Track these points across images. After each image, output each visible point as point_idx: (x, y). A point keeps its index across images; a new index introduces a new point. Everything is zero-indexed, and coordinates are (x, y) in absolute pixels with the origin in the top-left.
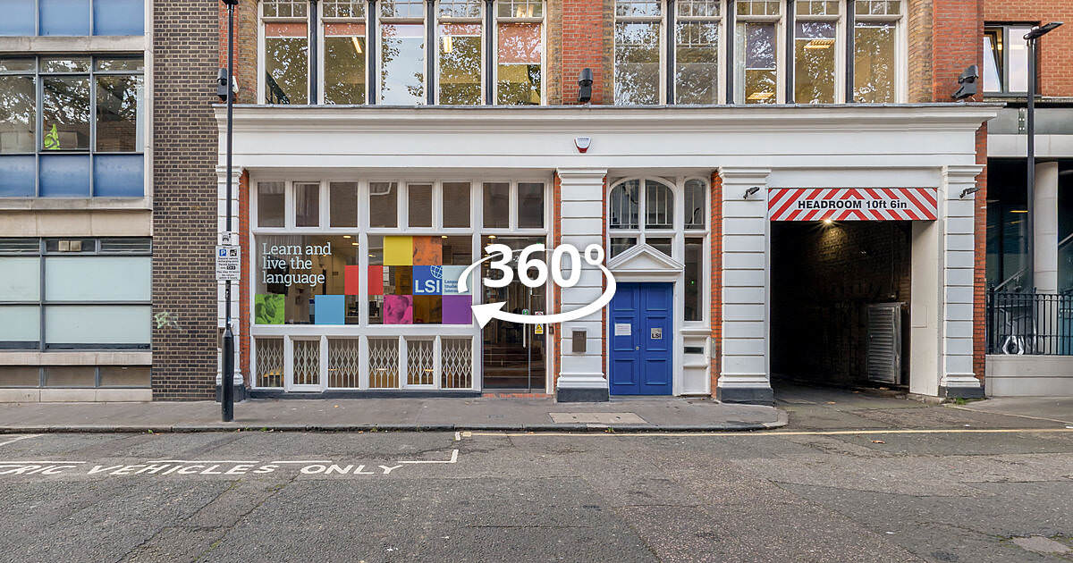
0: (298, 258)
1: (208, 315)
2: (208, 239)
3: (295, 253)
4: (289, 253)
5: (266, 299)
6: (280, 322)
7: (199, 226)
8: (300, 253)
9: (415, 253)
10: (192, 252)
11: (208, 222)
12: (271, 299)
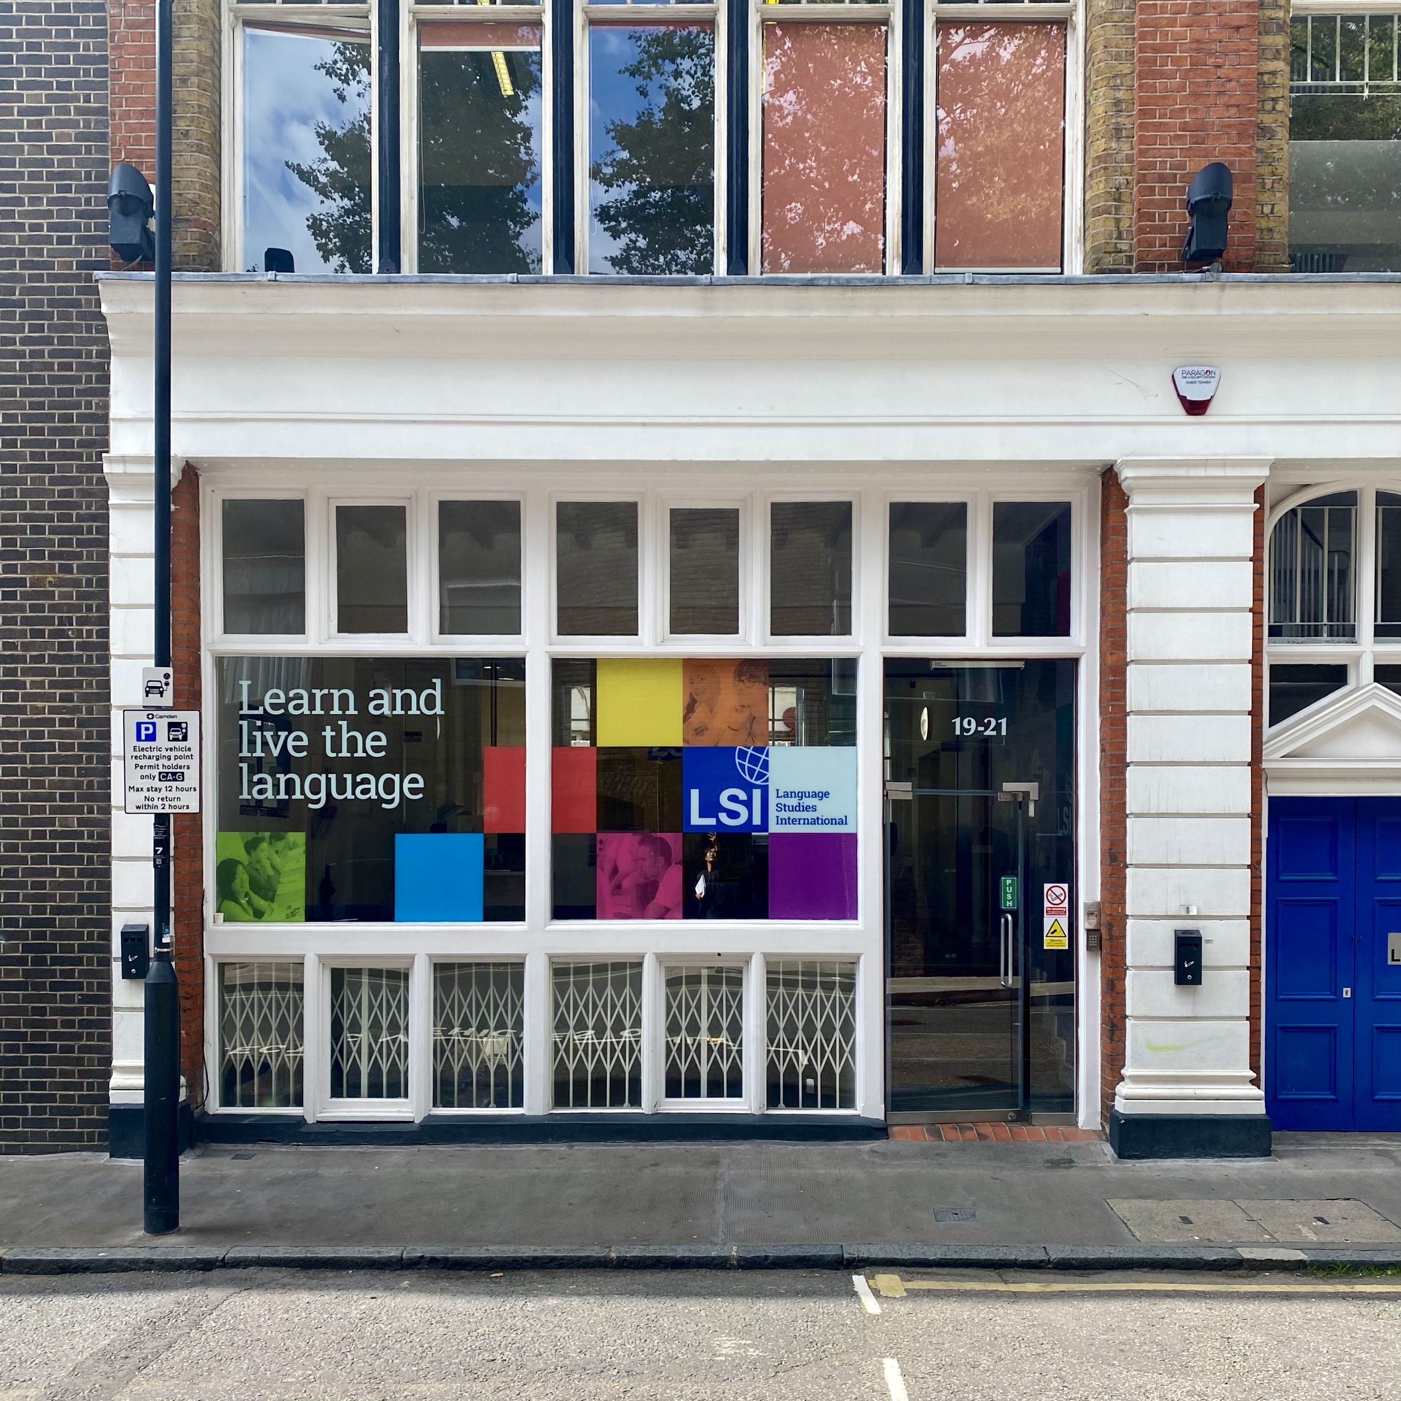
0: (344, 724)
1: (83, 898)
2: (81, 672)
3: (336, 711)
4: (318, 711)
5: (251, 847)
6: (290, 917)
7: (54, 634)
8: (352, 711)
9: (690, 709)
10: (36, 710)
11: (82, 621)
12: (264, 845)
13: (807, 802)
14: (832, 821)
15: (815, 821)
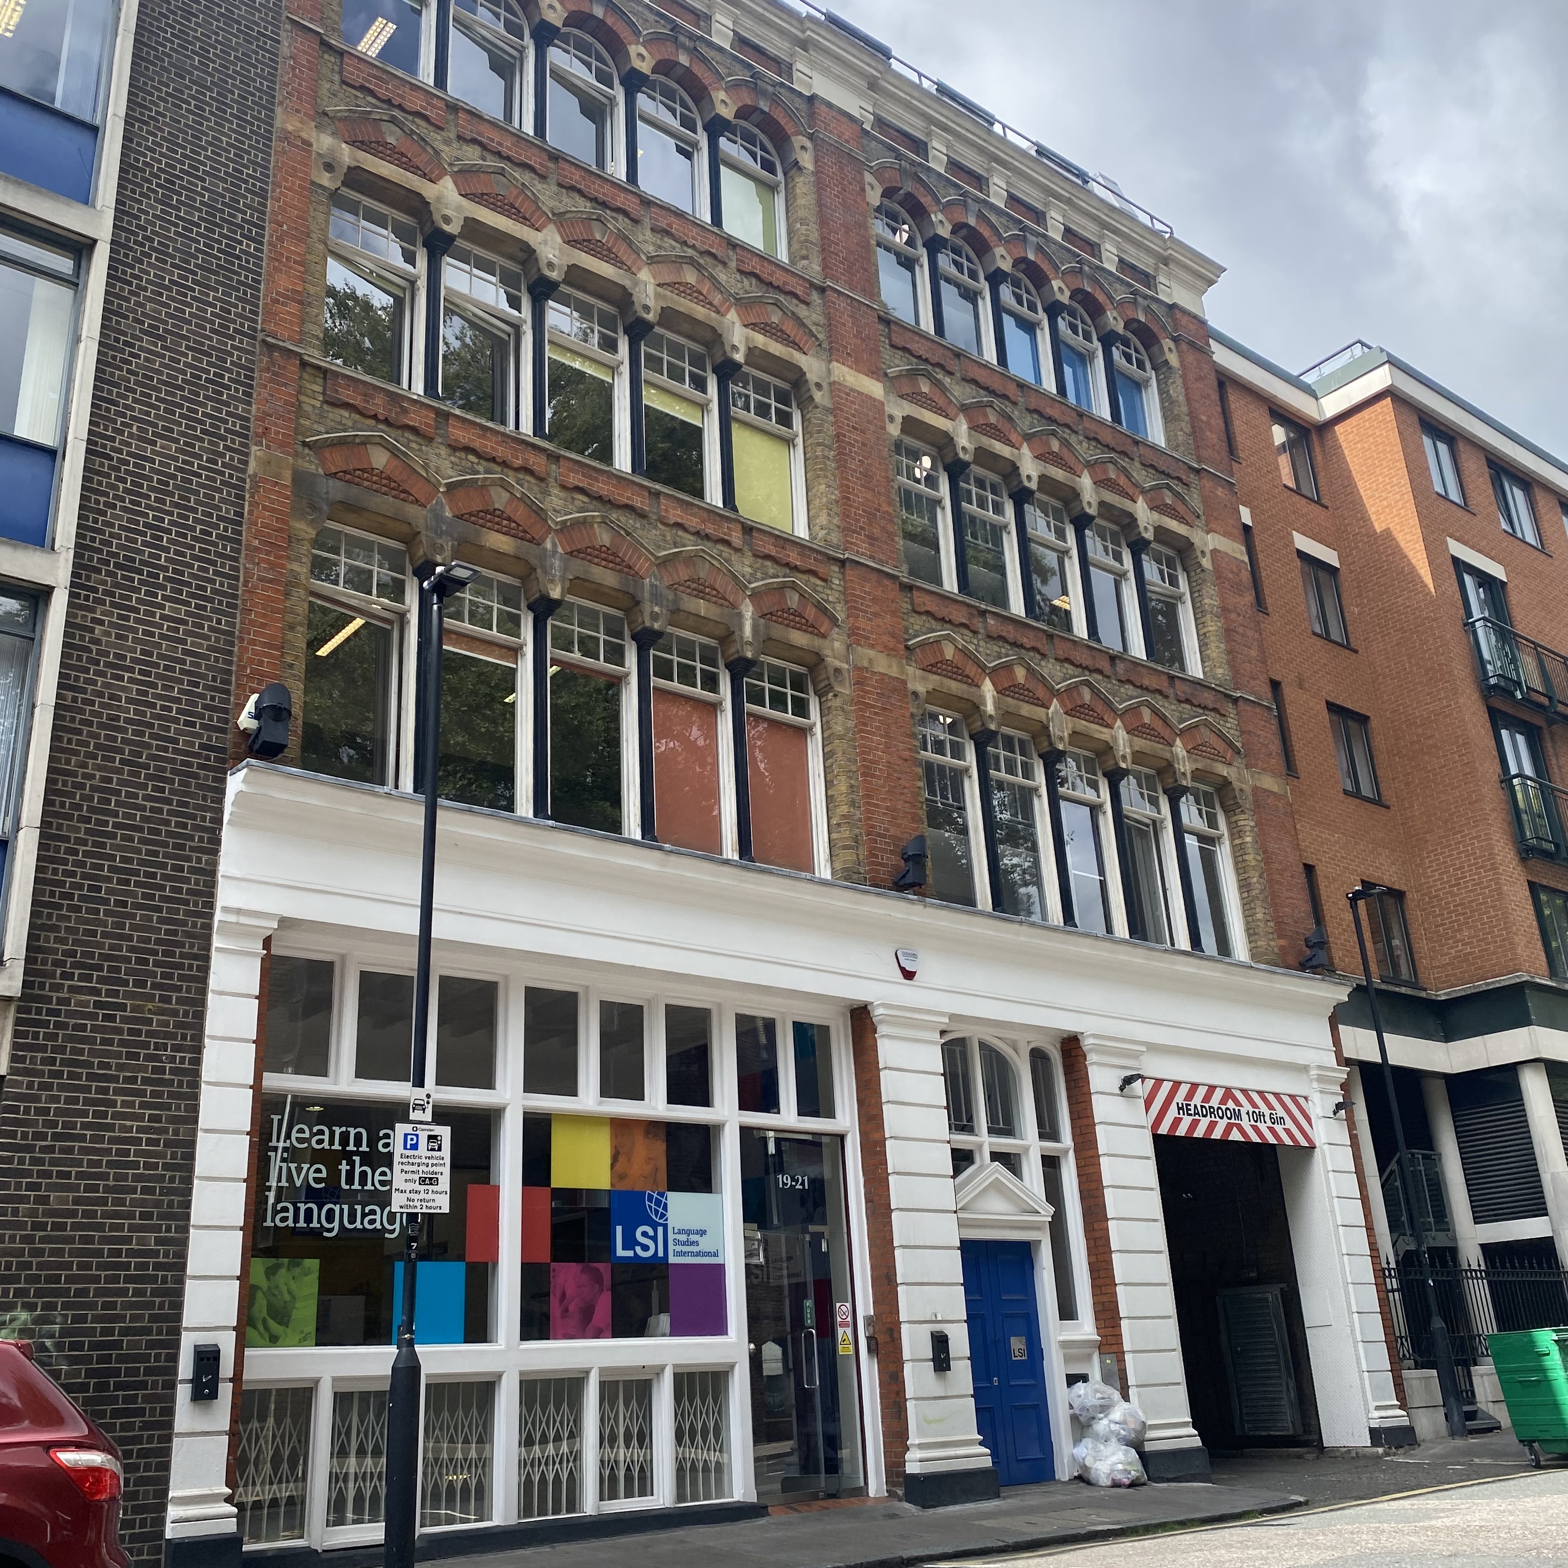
0: (357, 1159)
2: (171, 1095)
4: (337, 1147)
5: (270, 1272)
6: (302, 1343)
8: (364, 1148)
9: (615, 1159)
11: (176, 1048)
12: (283, 1271)
13: (693, 1238)
14: (708, 1254)
15: (698, 1254)
